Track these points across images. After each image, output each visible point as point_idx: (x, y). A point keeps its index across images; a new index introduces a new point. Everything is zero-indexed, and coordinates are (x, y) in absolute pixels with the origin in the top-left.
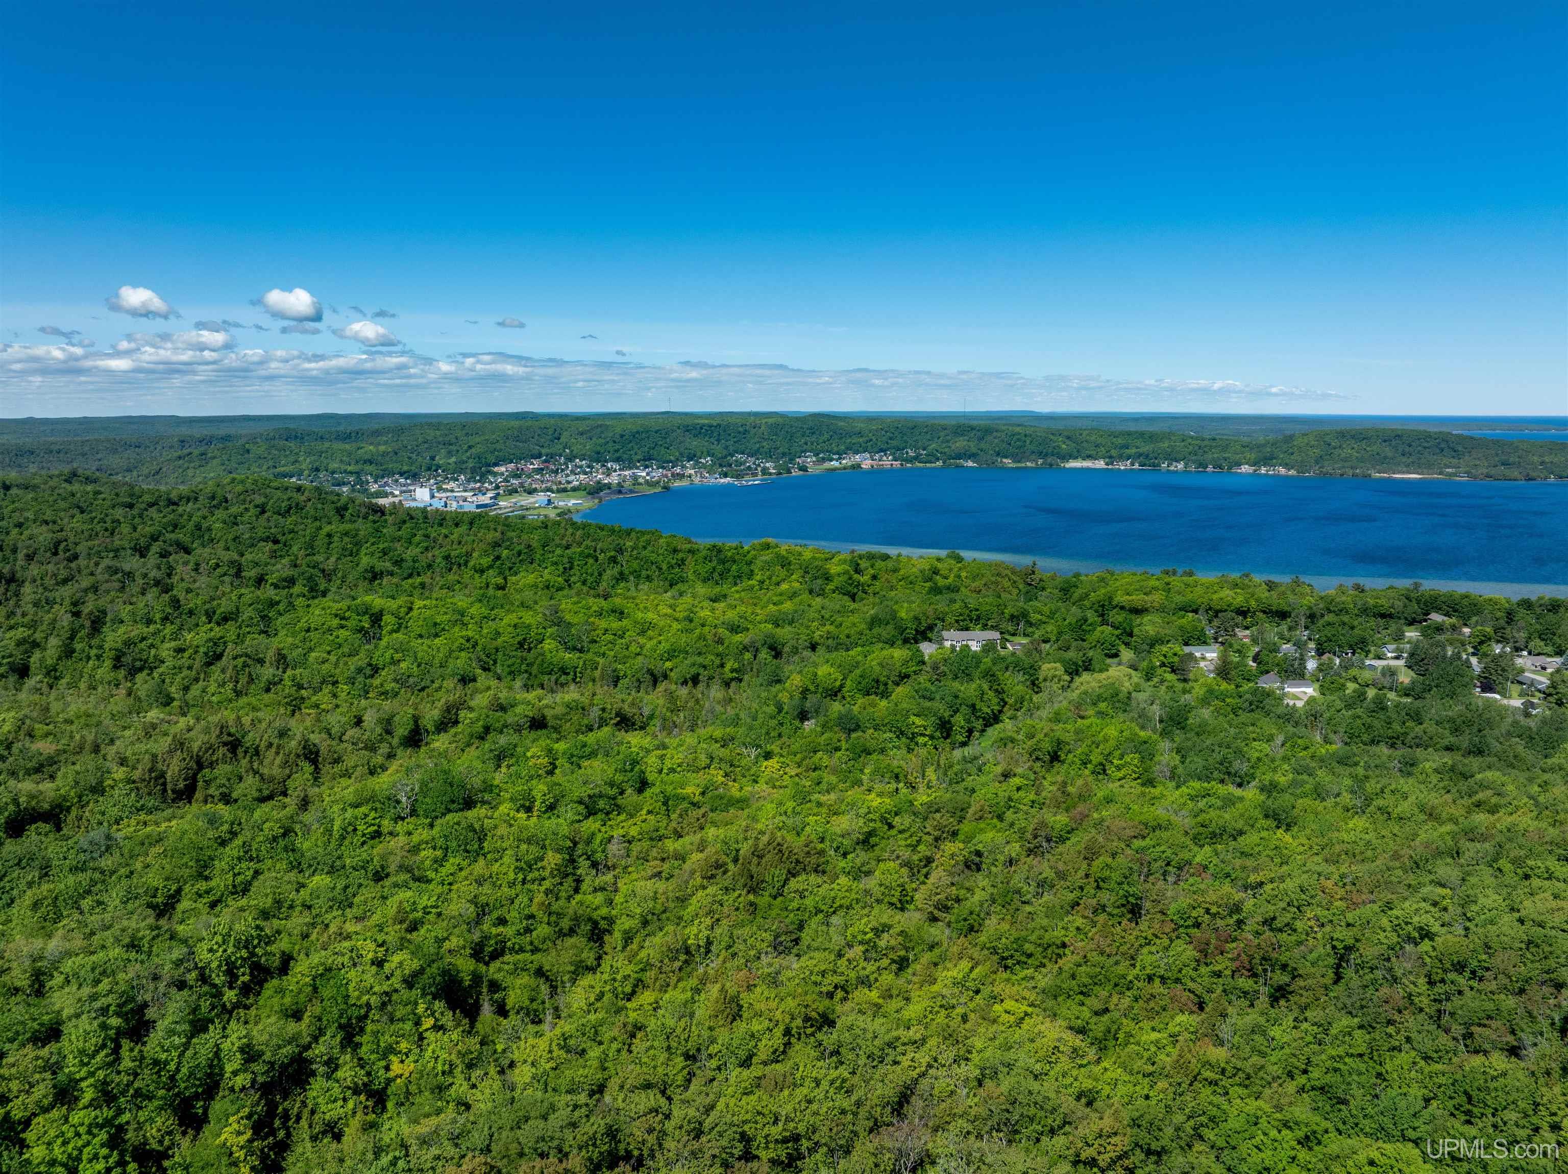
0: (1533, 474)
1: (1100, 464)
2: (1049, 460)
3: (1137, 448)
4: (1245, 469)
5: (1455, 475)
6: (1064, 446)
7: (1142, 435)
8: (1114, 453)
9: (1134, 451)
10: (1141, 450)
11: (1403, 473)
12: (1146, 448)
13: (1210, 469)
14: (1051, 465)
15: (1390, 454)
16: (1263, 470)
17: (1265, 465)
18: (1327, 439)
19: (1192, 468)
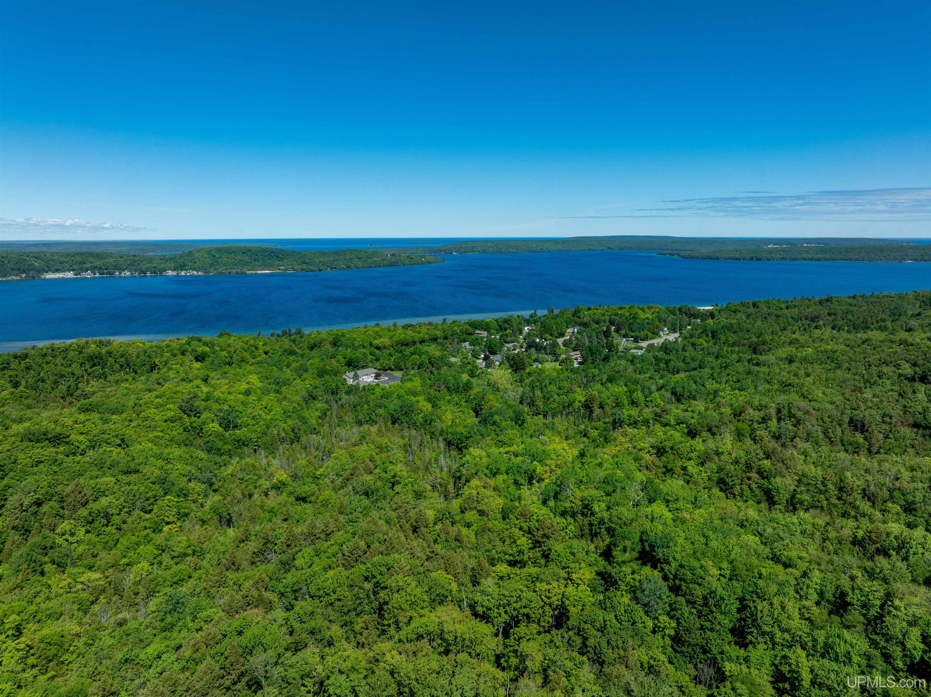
0: (321, 268)
1: (70, 275)
2: (31, 274)
3: (91, 263)
4: (170, 273)
5: (285, 270)
6: (36, 264)
7: (91, 254)
8: (75, 267)
9: (89, 265)
10: (95, 264)
11: (261, 270)
12: (98, 263)
13: (148, 274)
14: (34, 278)
15: (249, 260)
16: (183, 273)
17: (182, 270)
18: (212, 252)
19: (137, 274)
